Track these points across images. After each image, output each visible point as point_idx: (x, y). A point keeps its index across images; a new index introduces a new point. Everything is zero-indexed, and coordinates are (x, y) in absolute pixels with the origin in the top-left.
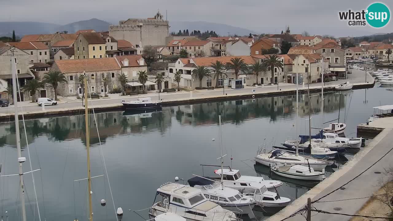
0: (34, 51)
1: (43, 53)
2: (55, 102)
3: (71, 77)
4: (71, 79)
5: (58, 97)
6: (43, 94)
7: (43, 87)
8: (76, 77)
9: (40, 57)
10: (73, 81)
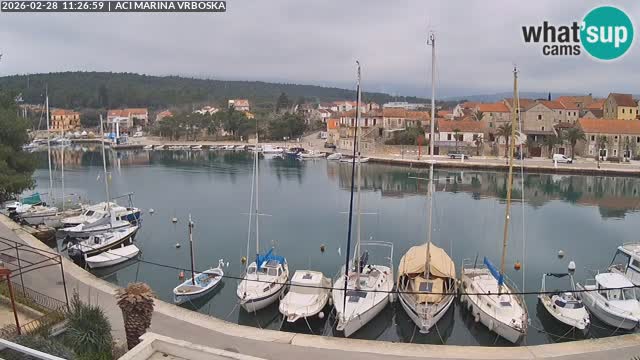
0: (563, 111)
1: (572, 114)
2: (570, 159)
3: (593, 137)
4: (593, 139)
5: (576, 157)
6: (562, 151)
7: (562, 144)
8: (598, 138)
9: (569, 118)
10: (594, 142)
